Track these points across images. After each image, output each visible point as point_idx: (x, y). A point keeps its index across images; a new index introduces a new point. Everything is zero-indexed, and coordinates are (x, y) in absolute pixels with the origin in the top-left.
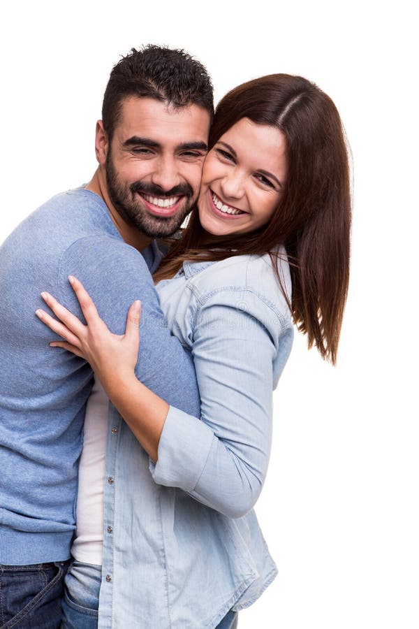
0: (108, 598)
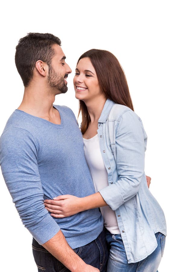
0: (125, 238)
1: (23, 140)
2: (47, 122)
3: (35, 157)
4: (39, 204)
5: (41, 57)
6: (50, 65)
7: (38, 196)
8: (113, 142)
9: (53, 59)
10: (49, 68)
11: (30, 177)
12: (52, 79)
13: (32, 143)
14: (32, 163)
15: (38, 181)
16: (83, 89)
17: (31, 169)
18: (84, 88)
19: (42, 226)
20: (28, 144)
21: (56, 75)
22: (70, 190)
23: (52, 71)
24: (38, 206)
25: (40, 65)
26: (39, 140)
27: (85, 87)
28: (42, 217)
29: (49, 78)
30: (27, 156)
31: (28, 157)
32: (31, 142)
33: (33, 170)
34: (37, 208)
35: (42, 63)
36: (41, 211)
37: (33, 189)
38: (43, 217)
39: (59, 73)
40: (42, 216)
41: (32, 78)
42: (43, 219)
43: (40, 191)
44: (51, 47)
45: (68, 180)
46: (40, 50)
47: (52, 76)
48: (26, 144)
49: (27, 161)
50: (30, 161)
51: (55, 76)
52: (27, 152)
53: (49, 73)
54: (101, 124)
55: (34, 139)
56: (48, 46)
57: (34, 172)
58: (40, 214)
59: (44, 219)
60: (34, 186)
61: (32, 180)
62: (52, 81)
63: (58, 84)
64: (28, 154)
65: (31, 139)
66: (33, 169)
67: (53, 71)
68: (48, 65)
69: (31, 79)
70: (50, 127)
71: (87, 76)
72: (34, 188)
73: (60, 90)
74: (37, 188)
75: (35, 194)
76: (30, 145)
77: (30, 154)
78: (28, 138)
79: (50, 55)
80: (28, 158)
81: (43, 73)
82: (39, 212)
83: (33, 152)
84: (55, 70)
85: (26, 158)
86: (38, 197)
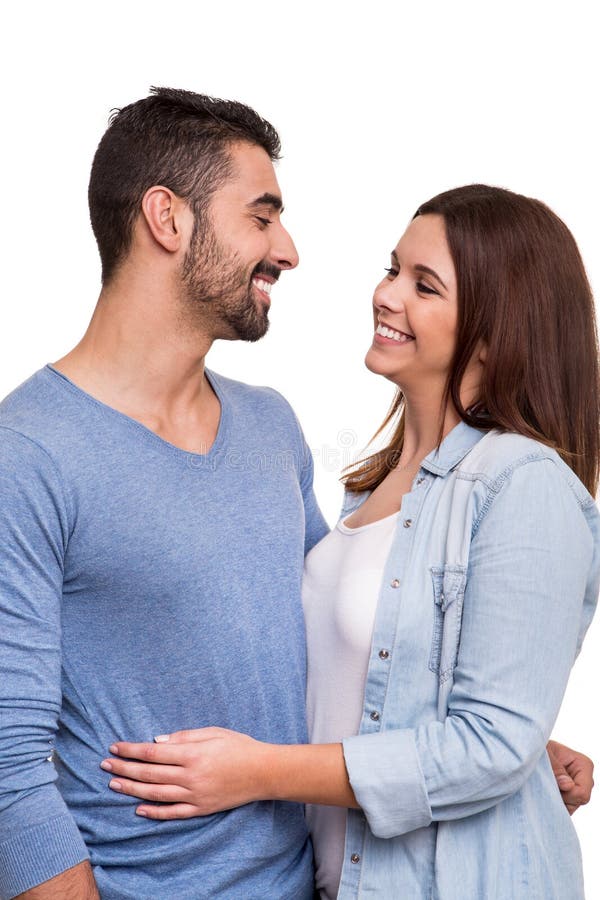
1: (13, 477)
2: (147, 432)
3: (49, 554)
4: (20, 740)
5: (171, 174)
6: (203, 212)
7: (24, 708)
8: (458, 561)
9: (216, 194)
10: (196, 223)
11: (12, 626)
12: (199, 268)
13: (49, 500)
14: (34, 574)
15: (44, 650)
16: (397, 336)
17: (23, 598)
18: (402, 333)
19: (9, 830)
20: (27, 499)
21: (216, 254)
22: (170, 710)
23: (203, 237)
24: (11, 747)
25: (162, 203)
26: (83, 491)
27: (406, 331)
28: (16, 792)
29: (190, 262)
30: (14, 544)
31: (19, 548)
32: (45, 494)
33: (29, 604)
34: (7, 752)
35: (169, 197)
36: (18, 768)
37: (11, 676)
38: (19, 795)
39: (230, 249)
40: (16, 788)
41: (127, 251)
42: (14, 803)
43: (38, 688)
44: (219, 148)
45: (174, 670)
46: (174, 148)
47: (201, 254)
48: (20, 496)
49: (15, 561)
50: (25, 564)
51: (216, 260)
52: (17, 528)
53: (193, 242)
54: (428, 477)
55: (61, 482)
56: (210, 142)
57: (33, 610)
58: (11, 778)
59: (21, 804)
60: (17, 666)
61: (15, 641)
62: (198, 275)
63: (221, 293)
64: (22, 538)
65: (45, 483)
66: (30, 597)
67: (208, 236)
68: (196, 211)
69: (123, 254)
70: (152, 454)
71: (422, 289)
72: (15, 672)
73: (230, 322)
74: (30, 675)
75: (11, 695)
76: (36, 501)
77: (28, 539)
78: (33, 474)
79: (209, 175)
80: (18, 553)
81: (166, 238)
82: (10, 770)
83: (44, 531)
84: (219, 237)
85: (11, 550)
86: (25, 711)
